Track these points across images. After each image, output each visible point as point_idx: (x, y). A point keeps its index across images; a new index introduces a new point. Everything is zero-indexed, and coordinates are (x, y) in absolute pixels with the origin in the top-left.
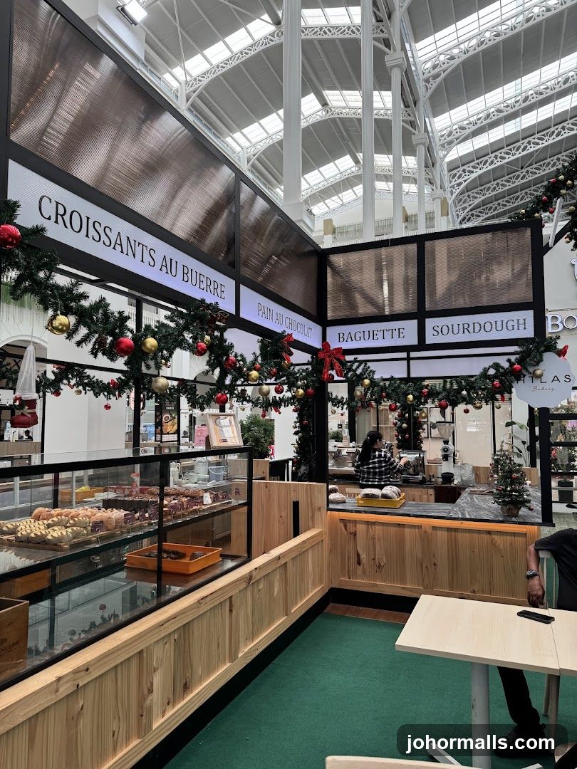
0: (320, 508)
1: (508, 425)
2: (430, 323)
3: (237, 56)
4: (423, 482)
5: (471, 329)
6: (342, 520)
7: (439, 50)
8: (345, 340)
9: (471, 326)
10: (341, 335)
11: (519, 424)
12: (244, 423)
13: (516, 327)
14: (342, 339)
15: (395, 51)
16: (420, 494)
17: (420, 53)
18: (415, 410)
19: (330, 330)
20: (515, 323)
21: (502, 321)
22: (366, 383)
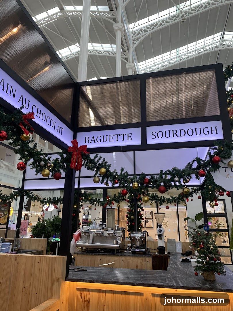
0: (58, 279)
1: (185, 219)
2: (150, 130)
3: (64, 58)
4: (144, 253)
5: (178, 134)
6: (78, 289)
7: (147, 67)
8: (90, 142)
9: (179, 132)
10: (87, 138)
11: (191, 219)
12: (51, 220)
13: (210, 133)
14: (87, 141)
15: (130, 62)
16: (141, 261)
17: (140, 67)
18: (138, 207)
19: (79, 135)
20: (210, 130)
21: (200, 128)
22: (103, 171)
